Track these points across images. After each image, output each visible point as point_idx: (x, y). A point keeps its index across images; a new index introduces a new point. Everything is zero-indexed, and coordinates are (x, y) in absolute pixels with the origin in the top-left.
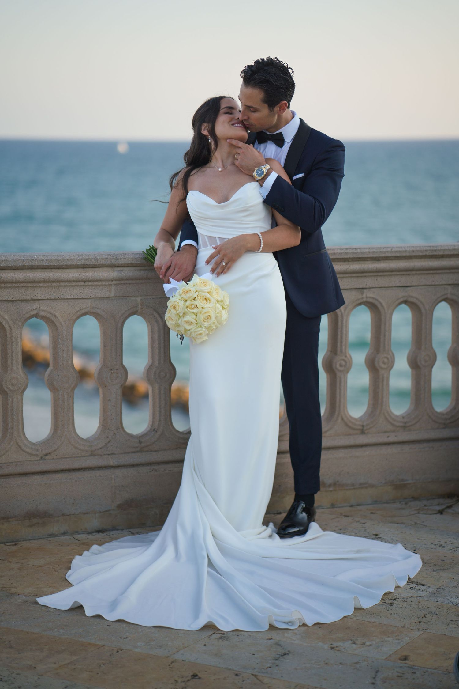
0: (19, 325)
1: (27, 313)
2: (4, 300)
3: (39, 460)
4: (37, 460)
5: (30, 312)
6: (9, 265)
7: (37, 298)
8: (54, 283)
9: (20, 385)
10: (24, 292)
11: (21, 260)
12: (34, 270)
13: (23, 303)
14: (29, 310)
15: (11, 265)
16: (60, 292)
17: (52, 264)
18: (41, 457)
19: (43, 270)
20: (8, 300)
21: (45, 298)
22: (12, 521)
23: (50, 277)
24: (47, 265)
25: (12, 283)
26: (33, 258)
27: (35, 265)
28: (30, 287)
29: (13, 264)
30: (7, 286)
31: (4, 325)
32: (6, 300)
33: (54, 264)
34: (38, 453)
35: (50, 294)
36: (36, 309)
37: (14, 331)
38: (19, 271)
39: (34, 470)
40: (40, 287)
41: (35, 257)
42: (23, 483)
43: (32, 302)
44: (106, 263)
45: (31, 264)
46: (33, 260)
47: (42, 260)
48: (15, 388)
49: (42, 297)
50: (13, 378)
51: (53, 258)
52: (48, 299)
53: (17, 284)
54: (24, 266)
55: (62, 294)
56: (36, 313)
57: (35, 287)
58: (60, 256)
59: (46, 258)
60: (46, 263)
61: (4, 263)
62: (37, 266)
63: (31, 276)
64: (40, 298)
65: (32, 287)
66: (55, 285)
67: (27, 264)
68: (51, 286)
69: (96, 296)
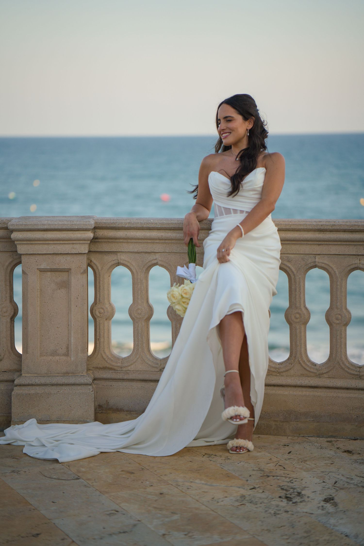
0: (143, 270)
1: (149, 262)
2: (131, 251)
3: (158, 371)
4: (157, 371)
5: (151, 261)
6: (132, 226)
7: (155, 251)
8: (167, 241)
9: (143, 315)
10: (146, 246)
11: (140, 223)
12: (152, 231)
13: (146, 255)
14: (150, 260)
15: (133, 226)
16: (172, 248)
17: (163, 226)
18: (160, 370)
19: (159, 231)
20: (134, 252)
21: (161, 251)
22: (133, 414)
23: (162, 236)
24: (159, 227)
25: (135, 239)
26: (150, 222)
27: (151, 226)
28: (150, 243)
29: (135, 226)
30: (132, 242)
31: (132, 270)
32: (133, 252)
33: (165, 226)
34: (157, 366)
35: (165, 248)
36: (156, 259)
37: (139, 274)
38: (141, 231)
39: (150, 378)
40: (157, 243)
41: (152, 221)
42: (142, 387)
43: (153, 254)
44: (205, 227)
45: (148, 226)
46: (149, 223)
47: (156, 223)
48: (140, 316)
49: (159, 250)
50: (139, 309)
51: (165, 222)
52: (163, 252)
53: (139, 240)
54: (143, 227)
55: (174, 249)
56: (156, 262)
57: (153, 243)
58: (171, 220)
59: (159, 222)
60: (159, 225)
61: (128, 224)
62: (153, 227)
63: (148, 235)
64: (157, 251)
65: (151, 243)
66: (168, 242)
67: (145, 226)
68: (166, 243)
69: (201, 251)
